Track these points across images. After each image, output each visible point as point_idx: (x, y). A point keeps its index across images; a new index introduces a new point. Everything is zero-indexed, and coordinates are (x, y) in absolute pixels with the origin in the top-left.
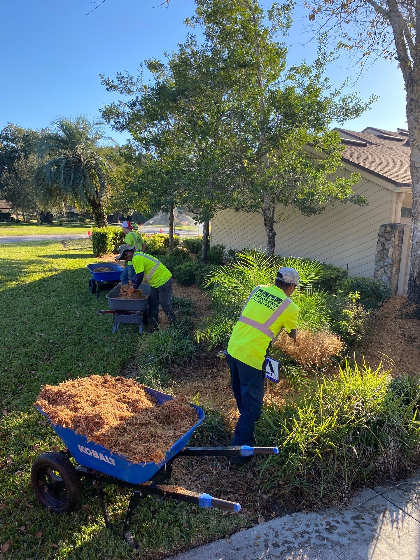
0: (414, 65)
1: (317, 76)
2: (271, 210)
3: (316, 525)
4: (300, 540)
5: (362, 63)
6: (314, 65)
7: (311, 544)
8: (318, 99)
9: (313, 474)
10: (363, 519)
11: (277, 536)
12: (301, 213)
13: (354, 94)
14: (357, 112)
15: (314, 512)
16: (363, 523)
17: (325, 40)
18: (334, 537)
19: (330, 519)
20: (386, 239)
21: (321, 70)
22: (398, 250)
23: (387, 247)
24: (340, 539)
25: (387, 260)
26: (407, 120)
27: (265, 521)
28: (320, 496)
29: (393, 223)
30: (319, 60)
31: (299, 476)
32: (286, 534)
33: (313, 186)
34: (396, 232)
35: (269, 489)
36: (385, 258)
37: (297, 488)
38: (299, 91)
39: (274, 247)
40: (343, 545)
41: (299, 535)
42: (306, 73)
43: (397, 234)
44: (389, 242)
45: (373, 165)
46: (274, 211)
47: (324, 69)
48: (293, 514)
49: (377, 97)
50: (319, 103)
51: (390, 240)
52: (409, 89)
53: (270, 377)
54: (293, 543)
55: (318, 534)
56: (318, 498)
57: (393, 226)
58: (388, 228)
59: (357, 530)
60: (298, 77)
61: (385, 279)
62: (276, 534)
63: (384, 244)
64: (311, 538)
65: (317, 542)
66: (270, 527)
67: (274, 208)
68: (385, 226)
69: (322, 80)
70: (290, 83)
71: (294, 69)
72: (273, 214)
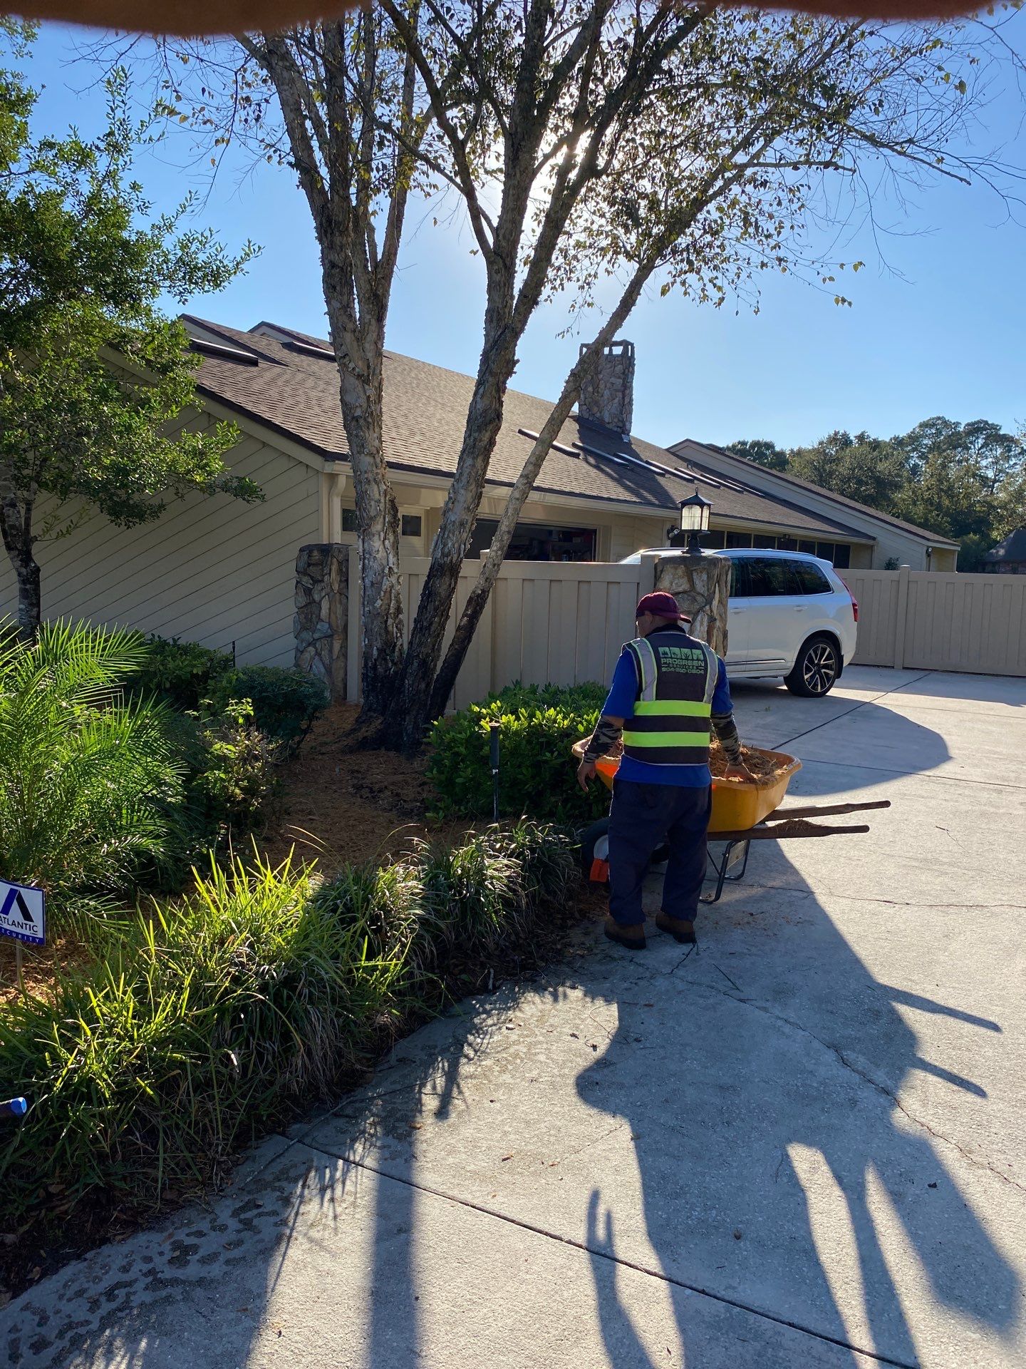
0: (331, 187)
1: (111, 176)
2: (22, 508)
3: (148, 1259)
4: (106, 1307)
5: (213, 161)
6: (102, 145)
7: (132, 1308)
8: (125, 234)
9: (139, 1142)
10: (259, 1206)
11: (43, 1321)
12: (108, 517)
13: (207, 233)
14: (216, 277)
15: (143, 1230)
16: (260, 1215)
17: (124, 89)
18: (193, 1270)
19: (181, 1236)
20: (312, 578)
21: (121, 162)
22: (341, 603)
23: (317, 597)
24: (203, 1271)
25: (319, 627)
26: (326, 310)
27: (13, 1298)
28: (156, 1189)
29: (325, 542)
30: (111, 134)
31: (102, 1157)
32: (67, 1308)
33: (128, 451)
34: (332, 564)
35: (21, 1216)
36: (314, 620)
37: (97, 1187)
38: (69, 206)
39: (38, 605)
40: (212, 1281)
41: (103, 1299)
42: (82, 163)
43: (334, 567)
44: (318, 587)
45: (272, 407)
46: (29, 510)
47: (127, 159)
48: (89, 1255)
49: (259, 248)
50: (125, 244)
51: (322, 581)
52: (324, 239)
53: (23, 935)
54: (88, 1322)
55: (151, 1278)
56: (152, 1196)
57: (326, 550)
58: (315, 553)
59: (246, 1234)
60: (63, 170)
61: (319, 668)
62: (42, 1318)
63: (310, 590)
64: (135, 1293)
65: (147, 1297)
66: (26, 1308)
67: (29, 504)
68: (307, 550)
69: (124, 185)
70: (43, 184)
71: (51, 146)
72: (28, 519)
